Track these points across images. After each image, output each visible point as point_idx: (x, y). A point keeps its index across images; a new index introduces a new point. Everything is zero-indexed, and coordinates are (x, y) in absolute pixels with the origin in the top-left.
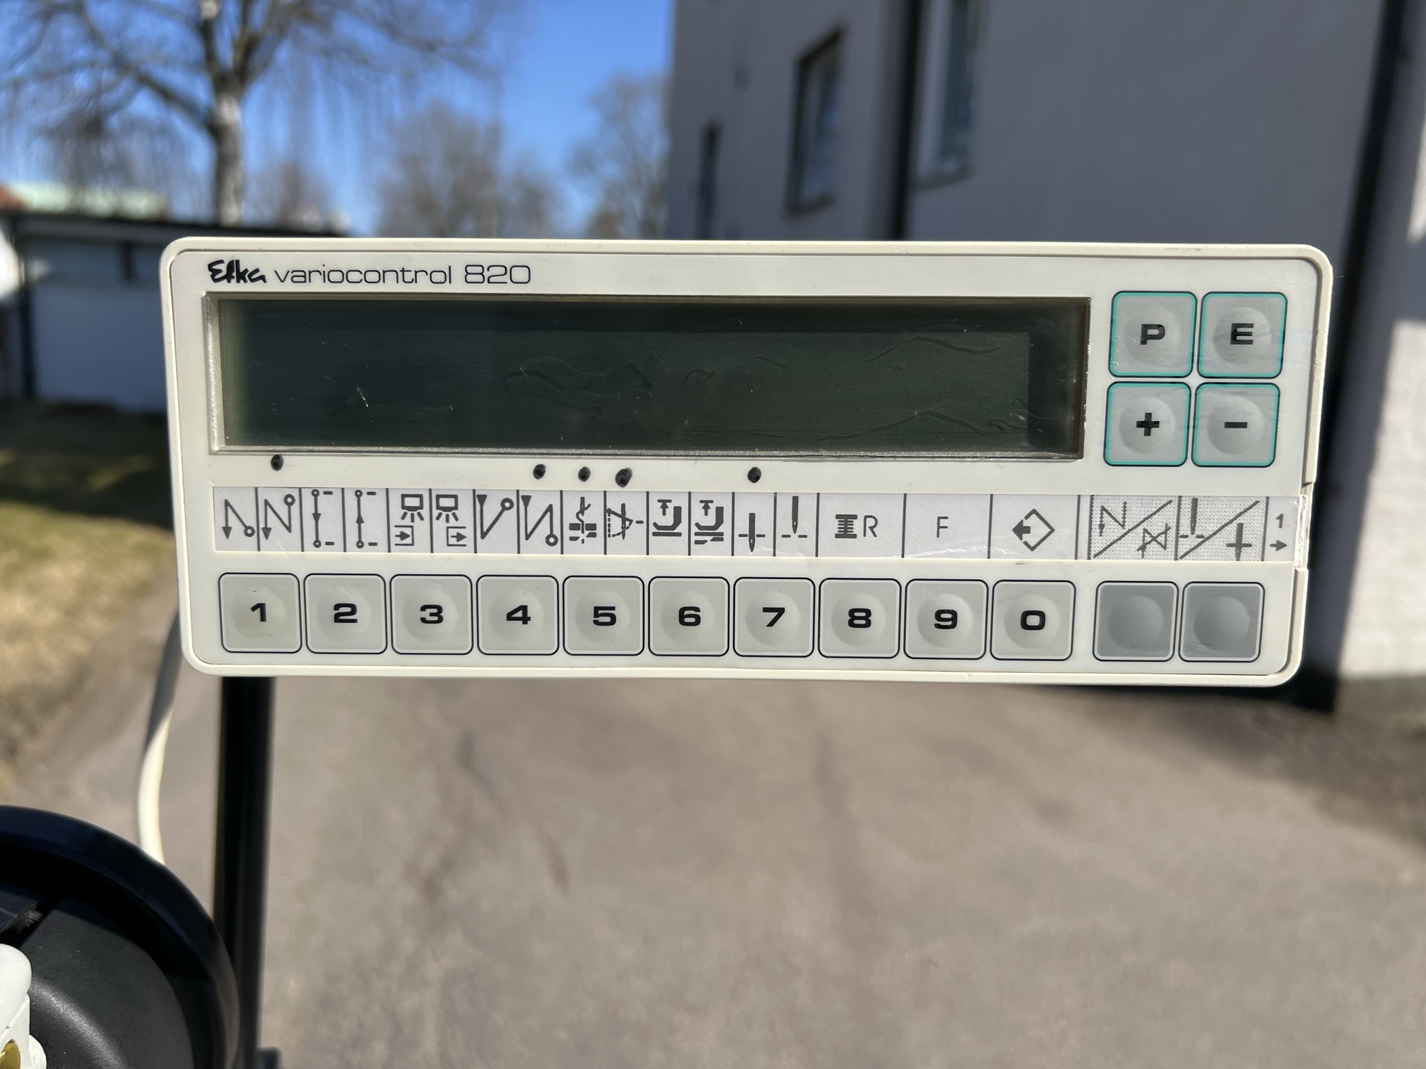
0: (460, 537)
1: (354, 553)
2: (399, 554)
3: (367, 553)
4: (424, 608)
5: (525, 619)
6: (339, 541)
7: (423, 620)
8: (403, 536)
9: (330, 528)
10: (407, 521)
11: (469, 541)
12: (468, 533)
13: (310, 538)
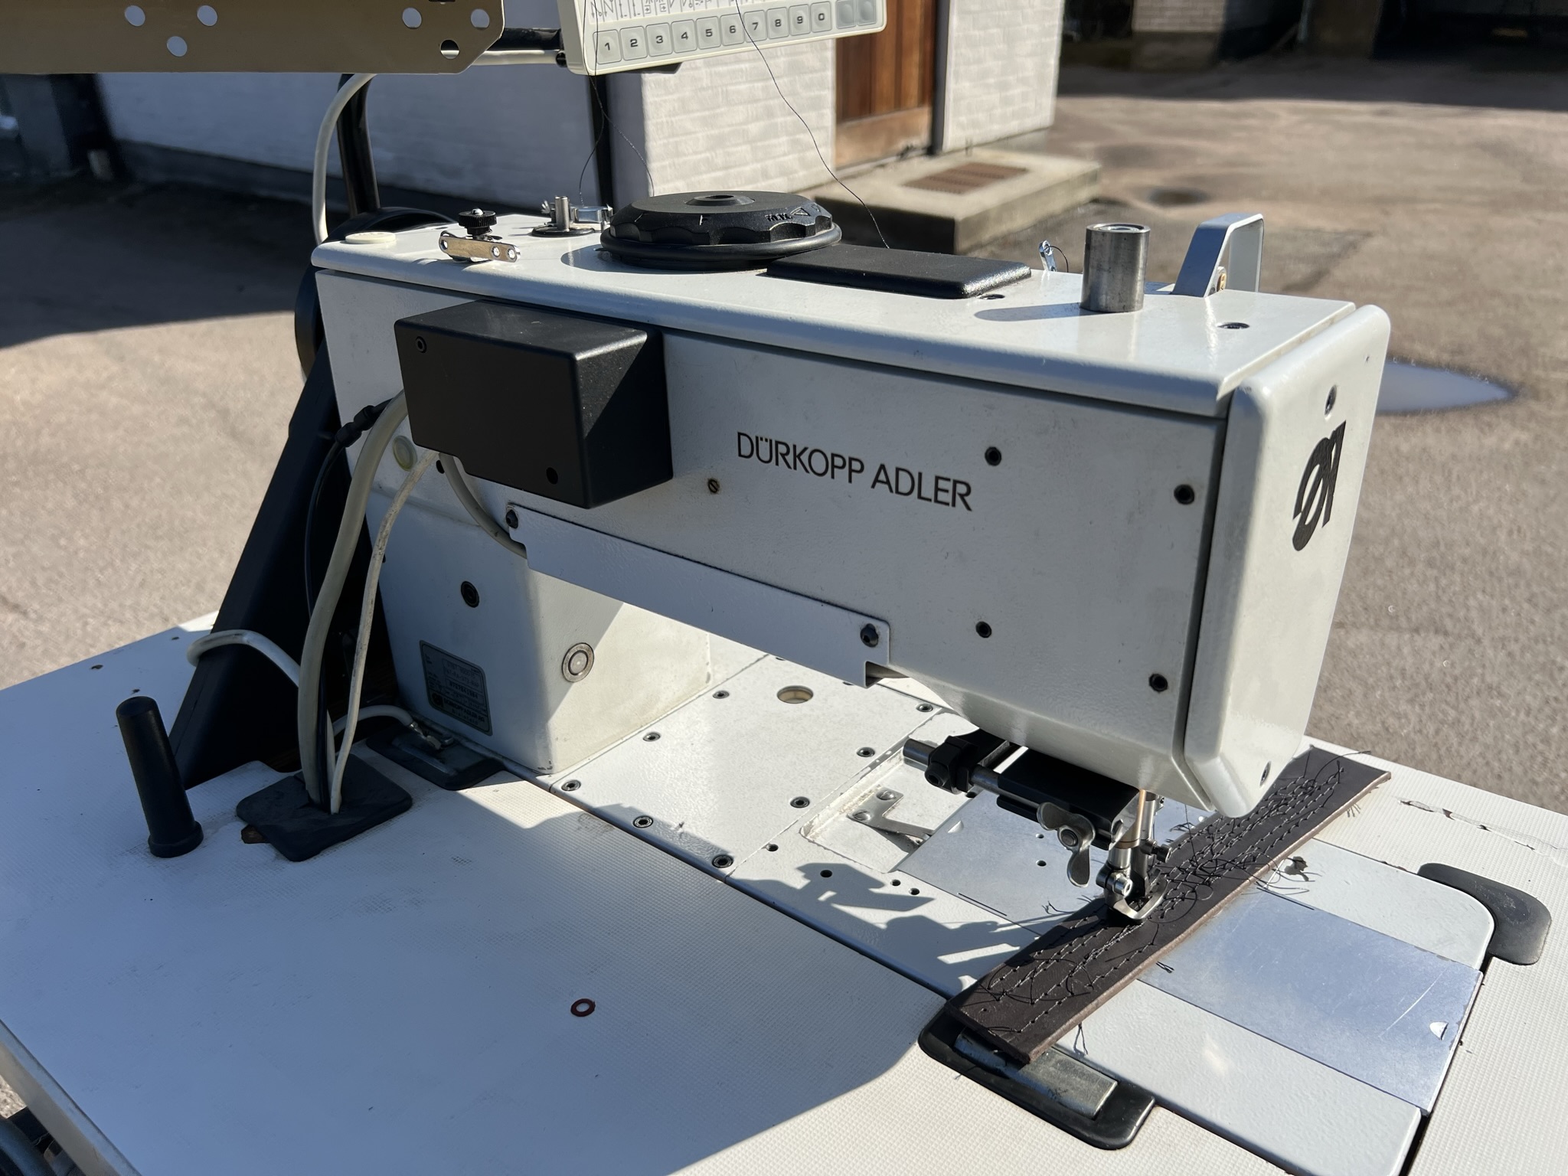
0: (664, 8)
1: (633, 18)
2: (647, 16)
3: (638, 17)
4: (658, 37)
5: (687, 37)
6: (628, 14)
7: (658, 42)
8: (647, 10)
9: (625, 11)
10: (648, 4)
11: (666, 9)
12: (666, 6)
13: (619, 15)
